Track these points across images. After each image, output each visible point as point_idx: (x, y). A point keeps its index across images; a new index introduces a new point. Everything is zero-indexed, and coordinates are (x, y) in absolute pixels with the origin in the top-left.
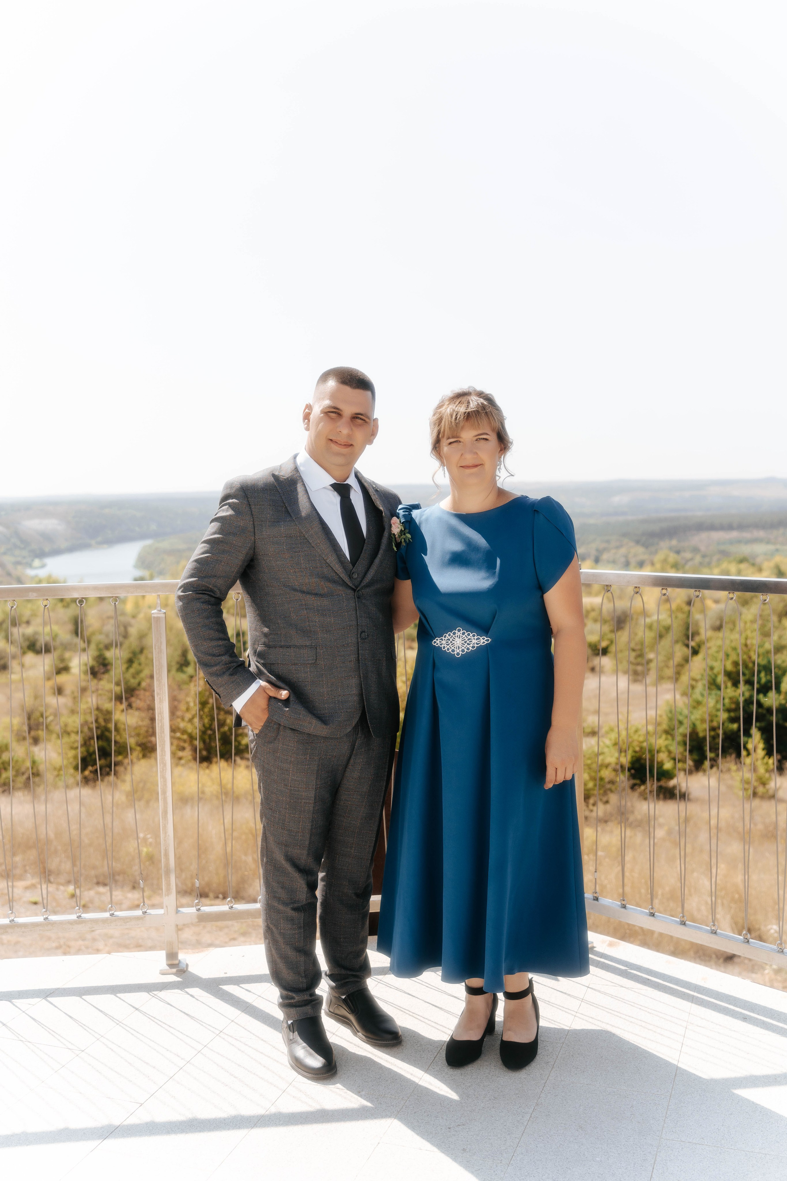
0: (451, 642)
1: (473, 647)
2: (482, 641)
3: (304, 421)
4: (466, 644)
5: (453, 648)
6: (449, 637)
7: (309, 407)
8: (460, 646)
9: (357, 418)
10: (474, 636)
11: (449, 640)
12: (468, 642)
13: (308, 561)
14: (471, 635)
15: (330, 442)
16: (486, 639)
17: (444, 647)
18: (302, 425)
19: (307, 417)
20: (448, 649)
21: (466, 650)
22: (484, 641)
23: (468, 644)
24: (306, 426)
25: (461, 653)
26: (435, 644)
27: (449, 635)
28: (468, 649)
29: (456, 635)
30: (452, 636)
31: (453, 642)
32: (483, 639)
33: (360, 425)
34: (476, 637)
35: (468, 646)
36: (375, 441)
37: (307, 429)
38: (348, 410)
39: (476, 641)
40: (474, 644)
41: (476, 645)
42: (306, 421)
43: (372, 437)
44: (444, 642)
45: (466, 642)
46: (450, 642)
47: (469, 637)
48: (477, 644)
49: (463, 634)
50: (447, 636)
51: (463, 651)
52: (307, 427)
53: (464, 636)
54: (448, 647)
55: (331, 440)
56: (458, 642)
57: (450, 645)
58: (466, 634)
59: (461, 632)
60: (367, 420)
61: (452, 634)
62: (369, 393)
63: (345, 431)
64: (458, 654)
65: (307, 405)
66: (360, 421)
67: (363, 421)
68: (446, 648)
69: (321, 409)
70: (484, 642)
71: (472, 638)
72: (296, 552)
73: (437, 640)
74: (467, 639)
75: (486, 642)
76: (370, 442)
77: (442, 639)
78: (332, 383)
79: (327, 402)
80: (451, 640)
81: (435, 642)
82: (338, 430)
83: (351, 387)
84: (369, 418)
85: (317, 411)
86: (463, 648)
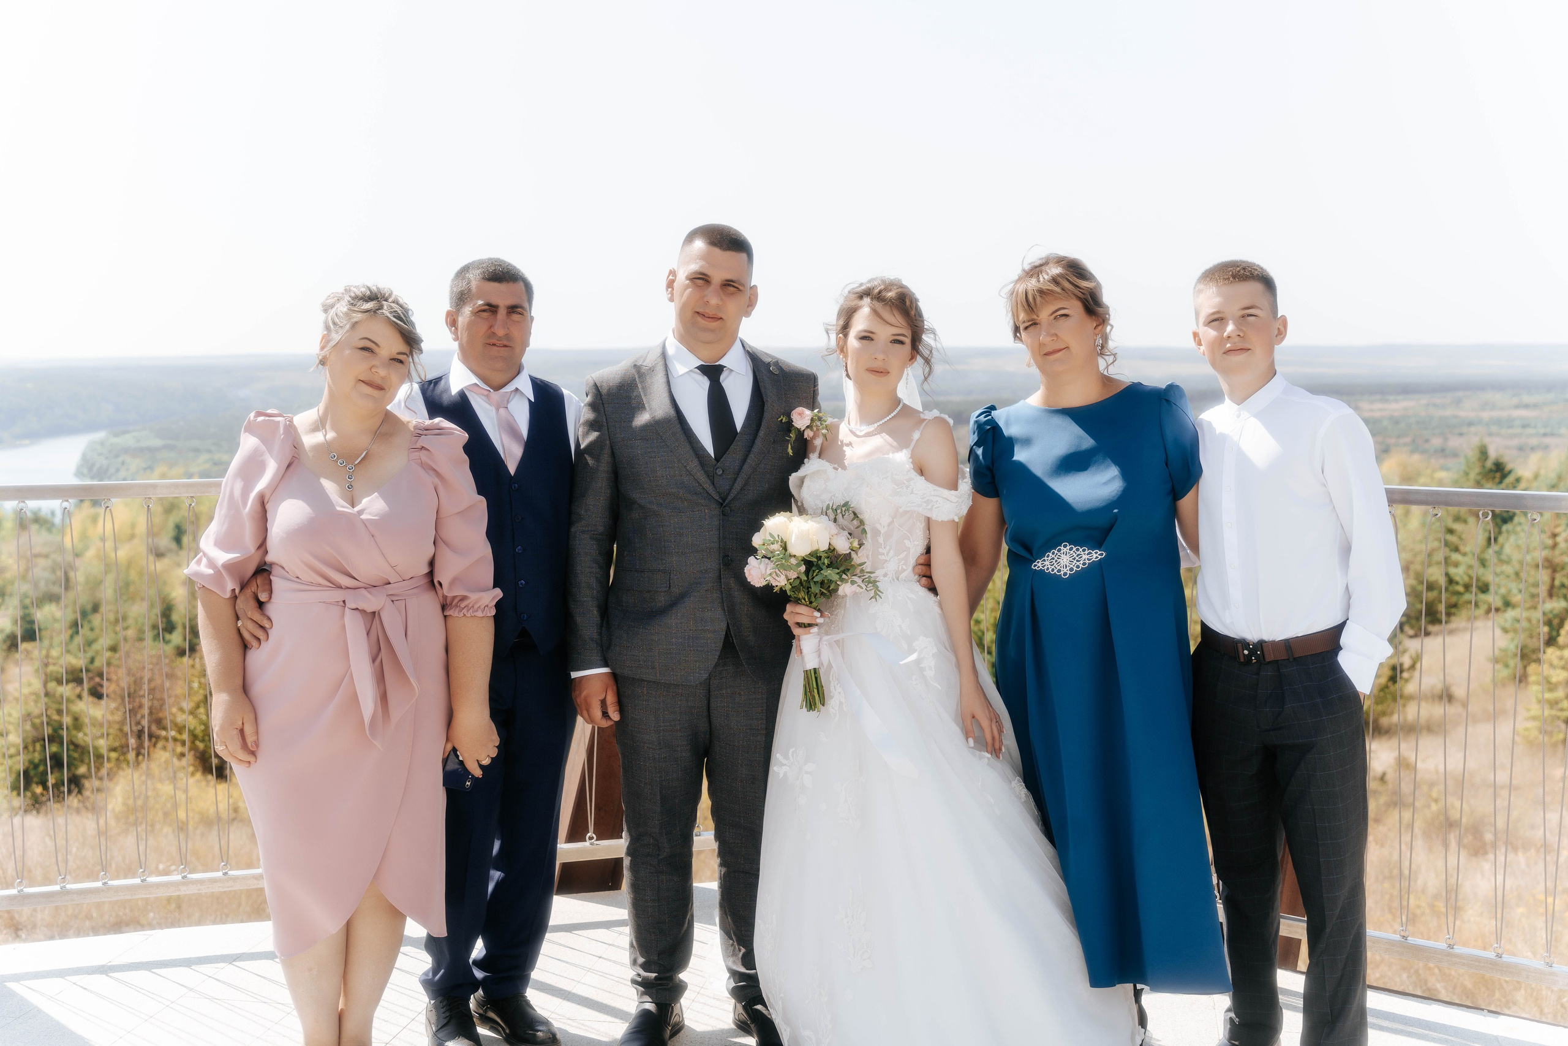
0: (1056, 561)
1: (1084, 564)
2: (1095, 556)
3: (667, 290)
4: (1075, 562)
5: (1059, 568)
6: (1053, 556)
7: (672, 273)
8: (1068, 564)
9: (729, 285)
10: (1084, 550)
11: (1053, 559)
12: (1077, 558)
13: (665, 468)
14: (1081, 550)
15: (697, 315)
16: (1099, 553)
17: (1048, 569)
18: (664, 294)
19: (670, 284)
20: (1053, 570)
21: (1075, 568)
22: (1097, 555)
23: (1077, 561)
24: (670, 295)
25: (1068, 572)
26: (1036, 568)
27: (1053, 553)
28: (1078, 567)
29: (1062, 552)
30: (1057, 554)
31: (1059, 560)
32: (1096, 553)
33: (732, 294)
34: (1086, 552)
35: (1078, 563)
36: (753, 313)
37: (671, 300)
38: (718, 277)
39: (1087, 557)
40: (1085, 560)
41: (1087, 562)
42: (670, 289)
43: (750, 309)
44: (1047, 563)
45: (1074, 559)
46: (1054, 561)
47: (1079, 553)
48: (1089, 560)
49: (1071, 549)
50: (1051, 554)
51: (1071, 569)
52: (671, 297)
53: (1072, 552)
54: (1053, 567)
55: (698, 313)
56: (1065, 560)
57: (1055, 564)
58: (1074, 549)
59: (1068, 548)
60: (741, 288)
61: (1056, 552)
62: (744, 256)
63: (714, 301)
64: (1065, 574)
65: (671, 270)
66: (732, 289)
67: (736, 289)
68: (1050, 570)
69: (685, 275)
70: (1097, 558)
71: (1082, 553)
72: (651, 458)
73: (1038, 562)
74: (1075, 556)
75: (1100, 557)
76: (748, 314)
77: (1044, 560)
78: (699, 244)
79: (694, 267)
80: (1056, 558)
81: (1035, 566)
82: (706, 299)
83: (721, 249)
84: (743, 285)
85: (682, 277)
86: (1071, 566)
